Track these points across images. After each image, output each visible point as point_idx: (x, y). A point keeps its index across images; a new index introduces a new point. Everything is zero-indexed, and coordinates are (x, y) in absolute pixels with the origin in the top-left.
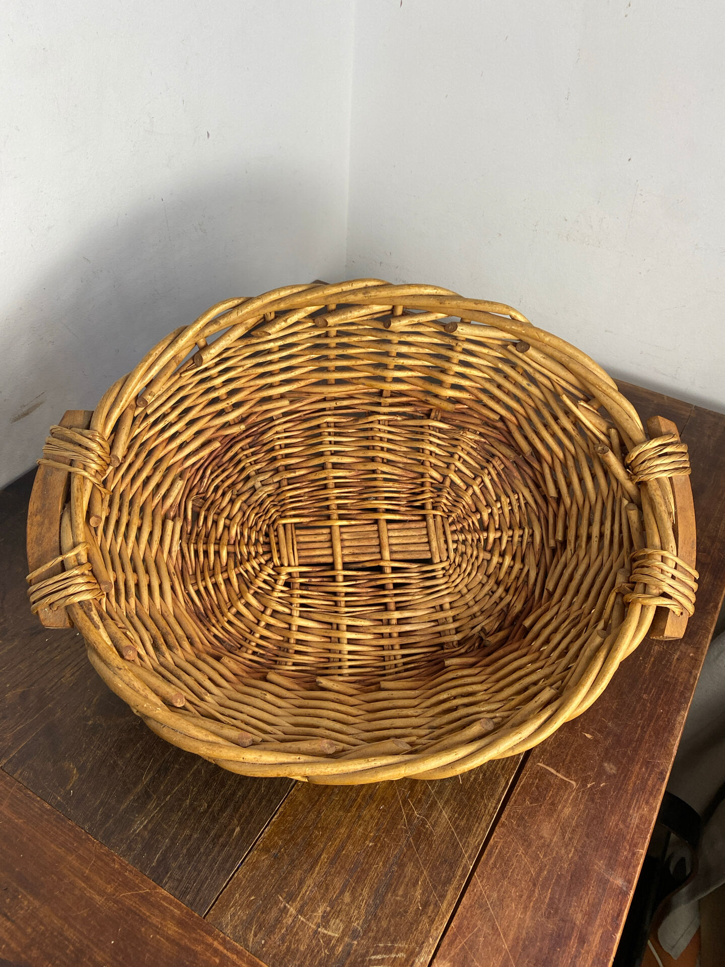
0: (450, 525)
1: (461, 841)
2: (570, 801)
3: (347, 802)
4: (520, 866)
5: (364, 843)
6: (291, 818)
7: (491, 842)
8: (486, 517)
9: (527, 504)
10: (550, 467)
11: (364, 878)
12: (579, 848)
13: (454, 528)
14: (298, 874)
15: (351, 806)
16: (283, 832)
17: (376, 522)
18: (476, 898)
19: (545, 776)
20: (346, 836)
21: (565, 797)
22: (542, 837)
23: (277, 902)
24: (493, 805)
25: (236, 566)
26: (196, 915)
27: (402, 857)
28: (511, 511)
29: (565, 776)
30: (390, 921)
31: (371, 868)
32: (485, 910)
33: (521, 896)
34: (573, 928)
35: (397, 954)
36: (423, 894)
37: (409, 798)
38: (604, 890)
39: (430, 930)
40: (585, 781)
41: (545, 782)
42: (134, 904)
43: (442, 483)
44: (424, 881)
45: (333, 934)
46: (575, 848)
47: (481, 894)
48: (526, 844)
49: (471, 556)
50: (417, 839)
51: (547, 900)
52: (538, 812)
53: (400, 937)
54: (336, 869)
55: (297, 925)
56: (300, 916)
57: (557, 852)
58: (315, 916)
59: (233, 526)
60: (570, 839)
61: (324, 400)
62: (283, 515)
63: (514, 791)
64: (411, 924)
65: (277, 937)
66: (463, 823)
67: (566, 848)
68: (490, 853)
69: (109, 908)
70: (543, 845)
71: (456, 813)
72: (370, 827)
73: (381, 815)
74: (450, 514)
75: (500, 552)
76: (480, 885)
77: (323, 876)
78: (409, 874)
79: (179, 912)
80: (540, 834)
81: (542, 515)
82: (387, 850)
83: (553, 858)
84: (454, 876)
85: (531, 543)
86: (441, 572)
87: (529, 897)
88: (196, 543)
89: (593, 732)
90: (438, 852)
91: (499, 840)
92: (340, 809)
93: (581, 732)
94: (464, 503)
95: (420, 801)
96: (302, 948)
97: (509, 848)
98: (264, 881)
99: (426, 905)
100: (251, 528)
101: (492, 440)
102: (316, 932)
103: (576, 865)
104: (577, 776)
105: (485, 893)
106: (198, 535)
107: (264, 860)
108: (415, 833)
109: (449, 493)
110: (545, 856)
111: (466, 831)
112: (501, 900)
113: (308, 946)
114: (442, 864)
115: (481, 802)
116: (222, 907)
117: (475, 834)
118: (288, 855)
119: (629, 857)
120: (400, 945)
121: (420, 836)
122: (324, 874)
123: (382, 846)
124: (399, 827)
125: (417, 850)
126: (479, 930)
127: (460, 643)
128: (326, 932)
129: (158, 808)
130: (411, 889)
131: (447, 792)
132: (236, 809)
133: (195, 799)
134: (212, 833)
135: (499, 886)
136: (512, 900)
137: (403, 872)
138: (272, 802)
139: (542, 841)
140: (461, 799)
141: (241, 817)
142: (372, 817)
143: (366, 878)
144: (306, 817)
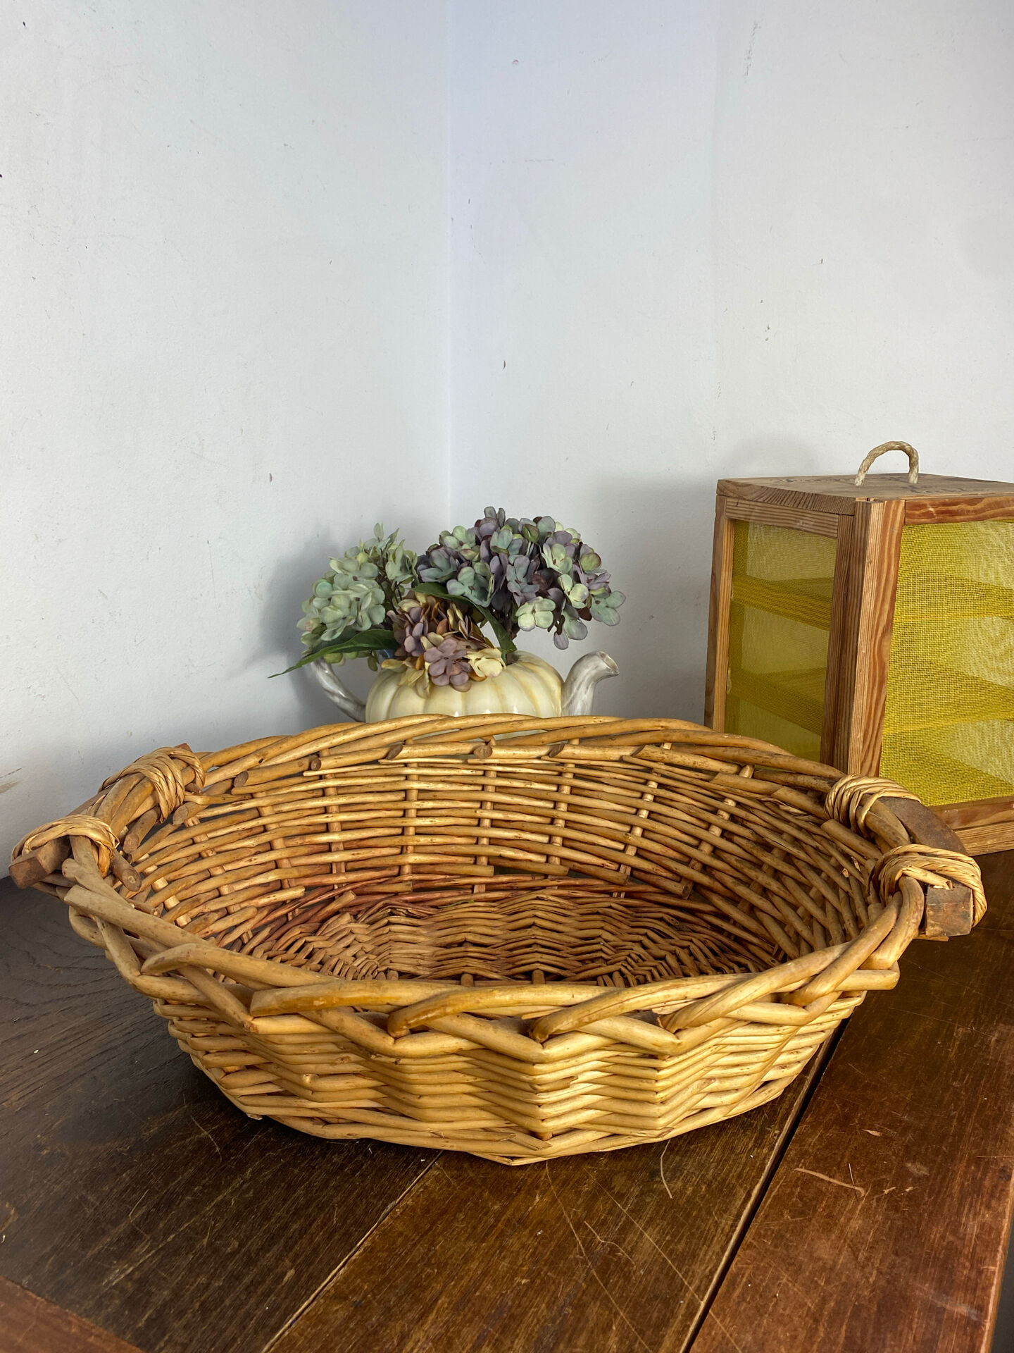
1: (680, 1270)
2: (858, 1212)
3: (479, 1230)
4: (787, 1298)
5: (512, 1279)
6: (385, 1254)
7: (733, 1267)
11: (514, 1326)
12: (884, 1269)
14: (398, 1326)
15: (487, 1235)
16: (371, 1272)
18: (715, 1343)
19: (812, 1183)
20: (479, 1272)
21: (850, 1207)
22: (819, 1259)
24: (730, 1222)
27: (579, 1295)
29: (844, 1182)
31: (525, 1313)
33: (794, 1338)
36: (621, 1342)
37: (585, 1219)
38: (939, 1321)
40: (878, 1187)
41: (812, 1190)
44: (623, 1323)
46: (877, 1270)
47: (723, 1338)
48: (793, 1268)
50: (604, 1271)
51: (842, 1340)
52: (807, 1227)
54: (465, 1316)
57: (848, 1277)
60: (868, 1259)
63: (762, 1204)
66: (680, 1247)
67: (862, 1270)
68: (733, 1284)
70: (823, 1269)
71: (667, 1234)
72: (521, 1259)
73: (539, 1243)
76: (720, 1325)
77: (441, 1327)
78: (593, 1317)
80: (815, 1255)
82: (553, 1287)
83: (842, 1285)
84: (674, 1316)
87: (810, 1337)
89: (880, 1128)
90: (642, 1287)
91: (745, 1266)
92: (468, 1239)
93: (860, 1129)
95: (604, 1222)
97: (763, 1276)
98: (338, 1338)
103: (883, 1293)
104: (864, 1181)
105: (731, 1335)
107: (337, 1310)
108: (599, 1264)
110: (828, 1282)
111: (688, 1257)
112: (761, 1343)
114: (649, 1300)
115: (709, 1220)
117: (704, 1260)
118: (379, 1302)
119: (972, 1276)
121: (609, 1268)
122: (445, 1324)
123: (544, 1282)
124: (572, 1257)
125: (606, 1285)
129: (153, 1252)
130: (598, 1335)
131: (649, 1212)
132: (288, 1247)
133: (219, 1237)
134: (247, 1280)
135: (754, 1326)
136: (780, 1343)
137: (583, 1313)
138: (350, 1235)
139: (821, 1263)
140: (674, 1218)
141: (297, 1256)
142: (524, 1246)
143: (519, 1325)
144: (410, 1251)
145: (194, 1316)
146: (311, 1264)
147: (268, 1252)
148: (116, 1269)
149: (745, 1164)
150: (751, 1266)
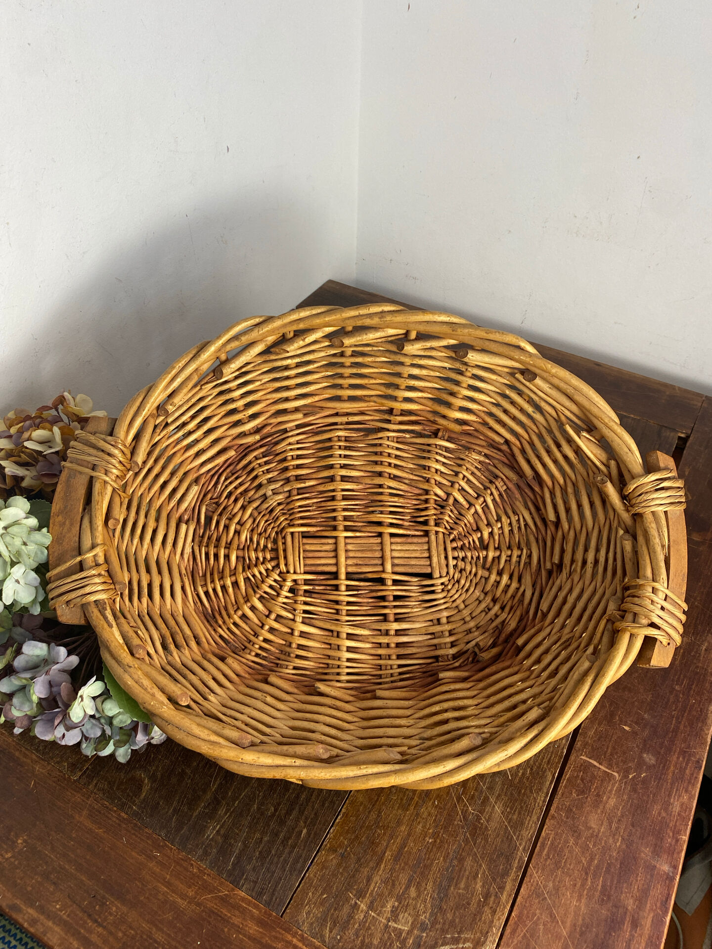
0: (452, 541)
1: (515, 835)
2: (614, 792)
3: (404, 801)
4: (572, 856)
5: (424, 839)
6: (354, 818)
7: (543, 834)
8: (486, 535)
9: (526, 525)
10: (551, 492)
11: (427, 873)
12: (626, 837)
13: (455, 545)
14: (365, 871)
15: (410, 804)
16: (347, 832)
17: (380, 535)
18: (533, 888)
19: (589, 768)
20: (406, 833)
21: (609, 788)
22: (590, 828)
23: (348, 900)
24: (542, 799)
25: (244, 570)
26: (274, 914)
27: (461, 851)
28: (511, 531)
29: (607, 768)
30: (455, 913)
31: (432, 863)
32: (543, 900)
33: (575, 885)
34: (626, 913)
35: (464, 944)
36: (483, 886)
37: (462, 794)
38: (652, 876)
39: (493, 921)
40: (626, 773)
41: (589, 774)
42: (215, 906)
43: (446, 501)
44: (484, 873)
45: (403, 928)
46: (622, 837)
47: (537, 884)
48: (576, 834)
49: (470, 572)
50: (474, 834)
51: (599, 888)
52: (584, 803)
53: (466, 928)
55: (369, 920)
56: (370, 912)
57: (606, 842)
58: (385, 911)
59: (244, 531)
60: (617, 829)
61: (337, 414)
62: (291, 524)
63: (560, 785)
64: (475, 915)
65: (351, 933)
66: (515, 817)
67: (613, 838)
68: (543, 845)
69: (193, 911)
70: (592, 836)
71: (508, 808)
72: (428, 824)
73: (438, 812)
74: (451, 531)
75: (498, 571)
76: (536, 875)
77: (388, 873)
78: (468, 868)
79: (258, 912)
80: (588, 825)
81: (540, 537)
82: (446, 846)
84: (511, 869)
85: (529, 563)
86: (441, 587)
87: (583, 885)
88: (207, 546)
89: (631, 724)
90: (494, 846)
91: (550, 832)
92: (398, 808)
93: (619, 725)
94: (466, 521)
95: (473, 797)
96: (375, 942)
97: (560, 839)
98: (334, 879)
99: (487, 896)
100: (260, 534)
101: (496, 462)
102: (387, 926)
103: (624, 854)
104: (618, 768)
105: (541, 883)
106: (209, 538)
107: (332, 859)
108: (471, 829)
109: (451, 511)
110: (594, 846)
111: (518, 825)
112: (557, 889)
113: (381, 939)
114: (498, 857)
115: (531, 796)
116: (297, 905)
117: (527, 827)
118: (354, 854)
119: (673, 843)
120: (466, 936)
121: (476, 832)
122: (390, 870)
123: (441, 842)
124: (456, 823)
125: (474, 844)
126: (538, 919)
127: (455, 657)
128: (396, 926)
129: (228, 814)
130: (471, 882)
131: (498, 788)
132: (301, 812)
133: (262, 804)
134: (281, 836)
135: (553, 876)
136: (566, 889)
137: (463, 866)
138: (334, 803)
139: (591, 831)
140: (512, 794)
141: (307, 819)
142: (429, 814)
143: (429, 873)
144: (367, 817)
145: (257, 862)
146: (314, 825)
147: (291, 815)
148: (210, 826)
149: (552, 753)
150: (553, 832)
